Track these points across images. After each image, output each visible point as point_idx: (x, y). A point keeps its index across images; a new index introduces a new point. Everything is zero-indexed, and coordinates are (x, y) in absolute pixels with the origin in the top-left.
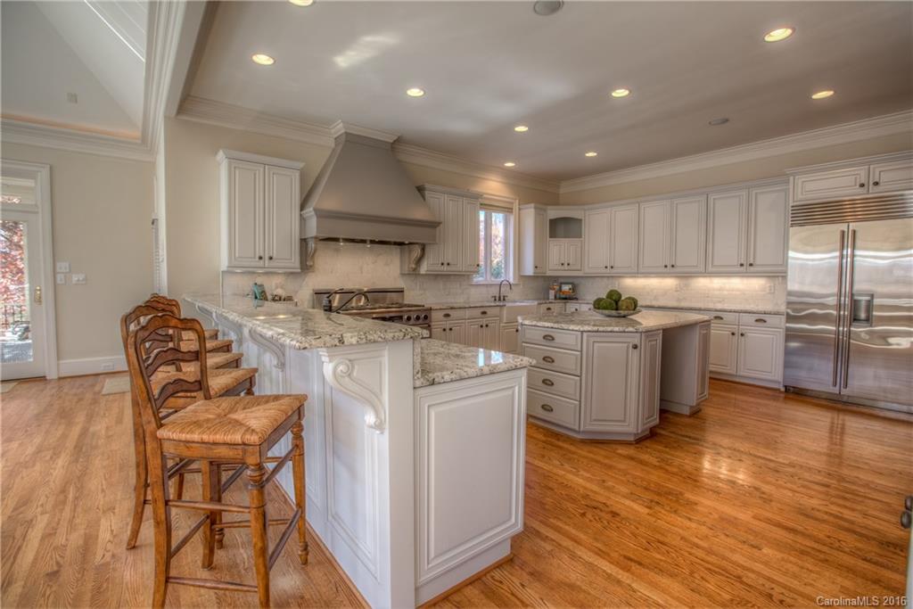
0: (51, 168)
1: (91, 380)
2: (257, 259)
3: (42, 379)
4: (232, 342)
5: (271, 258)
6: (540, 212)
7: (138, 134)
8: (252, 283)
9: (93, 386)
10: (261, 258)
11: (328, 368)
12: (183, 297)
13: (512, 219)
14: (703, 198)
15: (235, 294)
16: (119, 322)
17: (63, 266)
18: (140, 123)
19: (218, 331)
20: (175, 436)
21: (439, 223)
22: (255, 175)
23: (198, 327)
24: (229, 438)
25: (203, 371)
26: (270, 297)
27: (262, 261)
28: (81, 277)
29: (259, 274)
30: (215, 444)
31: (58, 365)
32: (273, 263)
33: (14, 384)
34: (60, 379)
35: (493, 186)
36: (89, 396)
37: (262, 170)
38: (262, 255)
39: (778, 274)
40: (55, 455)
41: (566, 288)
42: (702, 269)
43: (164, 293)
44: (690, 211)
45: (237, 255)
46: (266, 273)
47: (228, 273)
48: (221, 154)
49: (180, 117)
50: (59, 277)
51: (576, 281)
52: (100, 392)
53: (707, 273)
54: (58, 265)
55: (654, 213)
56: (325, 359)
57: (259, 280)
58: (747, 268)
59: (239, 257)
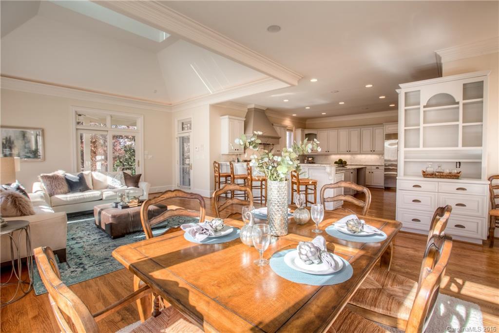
0: (144, 116)
2: (235, 150)
5: (238, 150)
6: (302, 131)
13: (292, 134)
14: (359, 129)
21: (280, 138)
22: (234, 123)
35: (288, 122)
37: (236, 121)
39: (382, 153)
41: (310, 159)
42: (359, 152)
44: (355, 133)
45: (230, 149)
48: (227, 116)
50: (146, 156)
51: (314, 156)
53: (360, 154)
54: (145, 152)
55: (343, 133)
58: (373, 152)
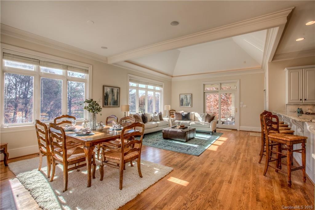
0: (240, 80)
1: (247, 132)
2: (300, 100)
3: (236, 130)
4: (288, 125)
5: (305, 100)
7: (261, 66)
8: (297, 108)
9: (248, 133)
10: (301, 100)
11: (308, 127)
12: (273, 112)
15: (291, 112)
16: (260, 115)
17: (242, 103)
18: (261, 64)
19: (284, 122)
20: (271, 137)
22: (299, 73)
23: (277, 117)
24: (283, 139)
25: (278, 127)
26: (304, 113)
27: (301, 101)
28: (245, 106)
29: (301, 105)
30: (280, 139)
31: (240, 127)
32: (306, 101)
33: (231, 130)
34: (240, 131)
36: (247, 135)
37: (301, 71)
38: (301, 98)
40: (242, 144)
43: (267, 110)
45: (291, 99)
46: (304, 105)
47: (289, 104)
48: (286, 69)
49: (273, 61)
50: (241, 106)
52: (249, 135)
54: (241, 103)
56: (307, 125)
57: (300, 107)
59: (292, 100)
